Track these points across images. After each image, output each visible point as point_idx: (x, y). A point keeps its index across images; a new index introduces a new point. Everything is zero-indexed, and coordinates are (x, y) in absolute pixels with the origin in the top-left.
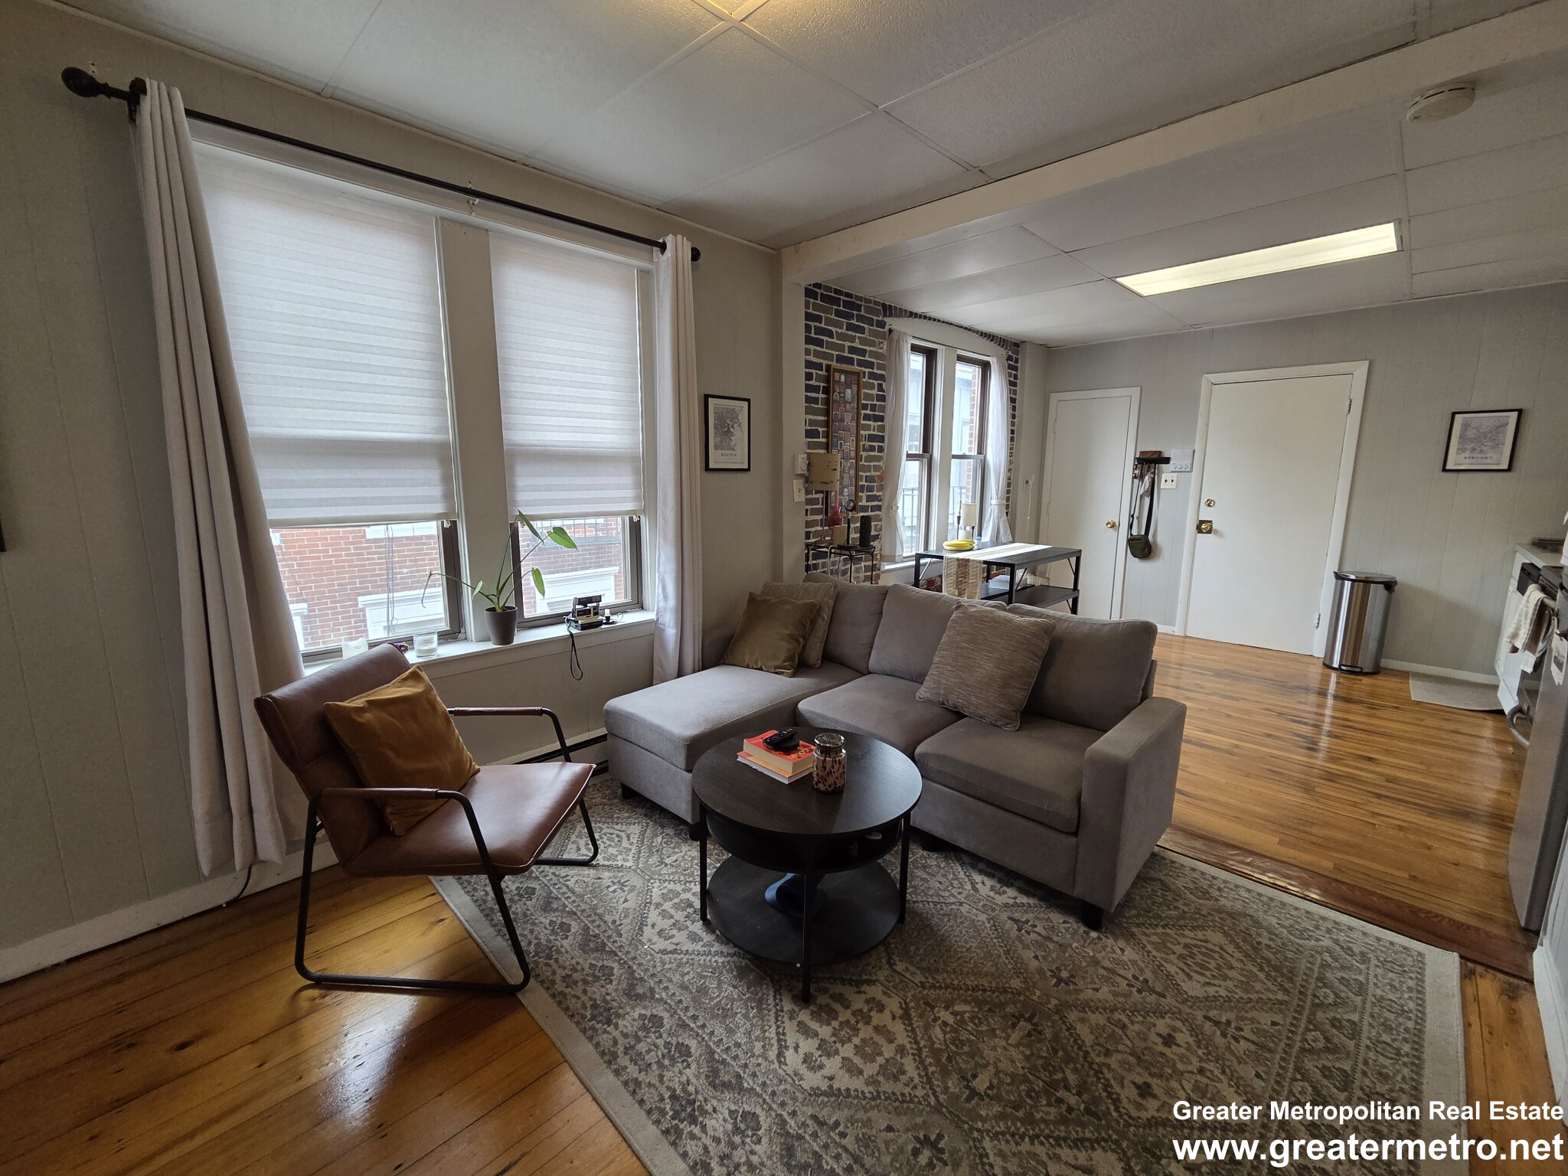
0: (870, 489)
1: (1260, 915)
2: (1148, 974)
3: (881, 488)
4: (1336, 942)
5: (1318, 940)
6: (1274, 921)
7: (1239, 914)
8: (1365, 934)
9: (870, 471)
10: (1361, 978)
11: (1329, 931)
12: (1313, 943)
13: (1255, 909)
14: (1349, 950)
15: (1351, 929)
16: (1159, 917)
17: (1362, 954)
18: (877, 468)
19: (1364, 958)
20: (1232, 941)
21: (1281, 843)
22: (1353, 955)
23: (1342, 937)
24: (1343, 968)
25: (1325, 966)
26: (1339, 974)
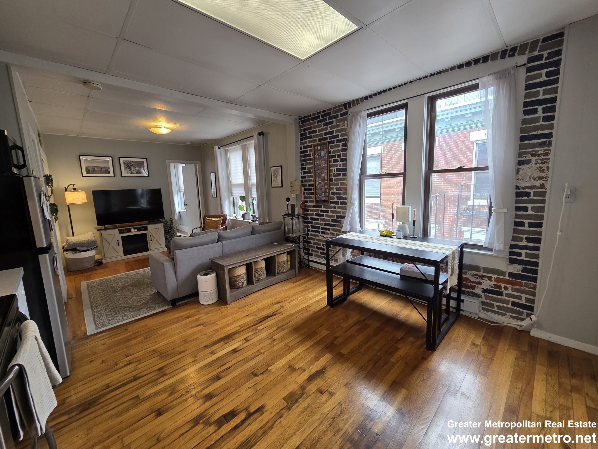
0: (338, 194)
1: (135, 313)
2: (143, 294)
3: (346, 193)
4: (117, 319)
5: (121, 317)
6: (132, 314)
7: (139, 310)
8: (112, 325)
9: (338, 186)
10: (108, 317)
11: (120, 320)
12: (121, 316)
13: (138, 313)
14: (113, 319)
15: (115, 323)
16: (152, 300)
17: (110, 321)
18: (341, 184)
19: (109, 320)
20: (136, 306)
21: (146, 325)
22: (112, 319)
23: (116, 321)
24: (113, 316)
25: (116, 314)
26: (112, 315)
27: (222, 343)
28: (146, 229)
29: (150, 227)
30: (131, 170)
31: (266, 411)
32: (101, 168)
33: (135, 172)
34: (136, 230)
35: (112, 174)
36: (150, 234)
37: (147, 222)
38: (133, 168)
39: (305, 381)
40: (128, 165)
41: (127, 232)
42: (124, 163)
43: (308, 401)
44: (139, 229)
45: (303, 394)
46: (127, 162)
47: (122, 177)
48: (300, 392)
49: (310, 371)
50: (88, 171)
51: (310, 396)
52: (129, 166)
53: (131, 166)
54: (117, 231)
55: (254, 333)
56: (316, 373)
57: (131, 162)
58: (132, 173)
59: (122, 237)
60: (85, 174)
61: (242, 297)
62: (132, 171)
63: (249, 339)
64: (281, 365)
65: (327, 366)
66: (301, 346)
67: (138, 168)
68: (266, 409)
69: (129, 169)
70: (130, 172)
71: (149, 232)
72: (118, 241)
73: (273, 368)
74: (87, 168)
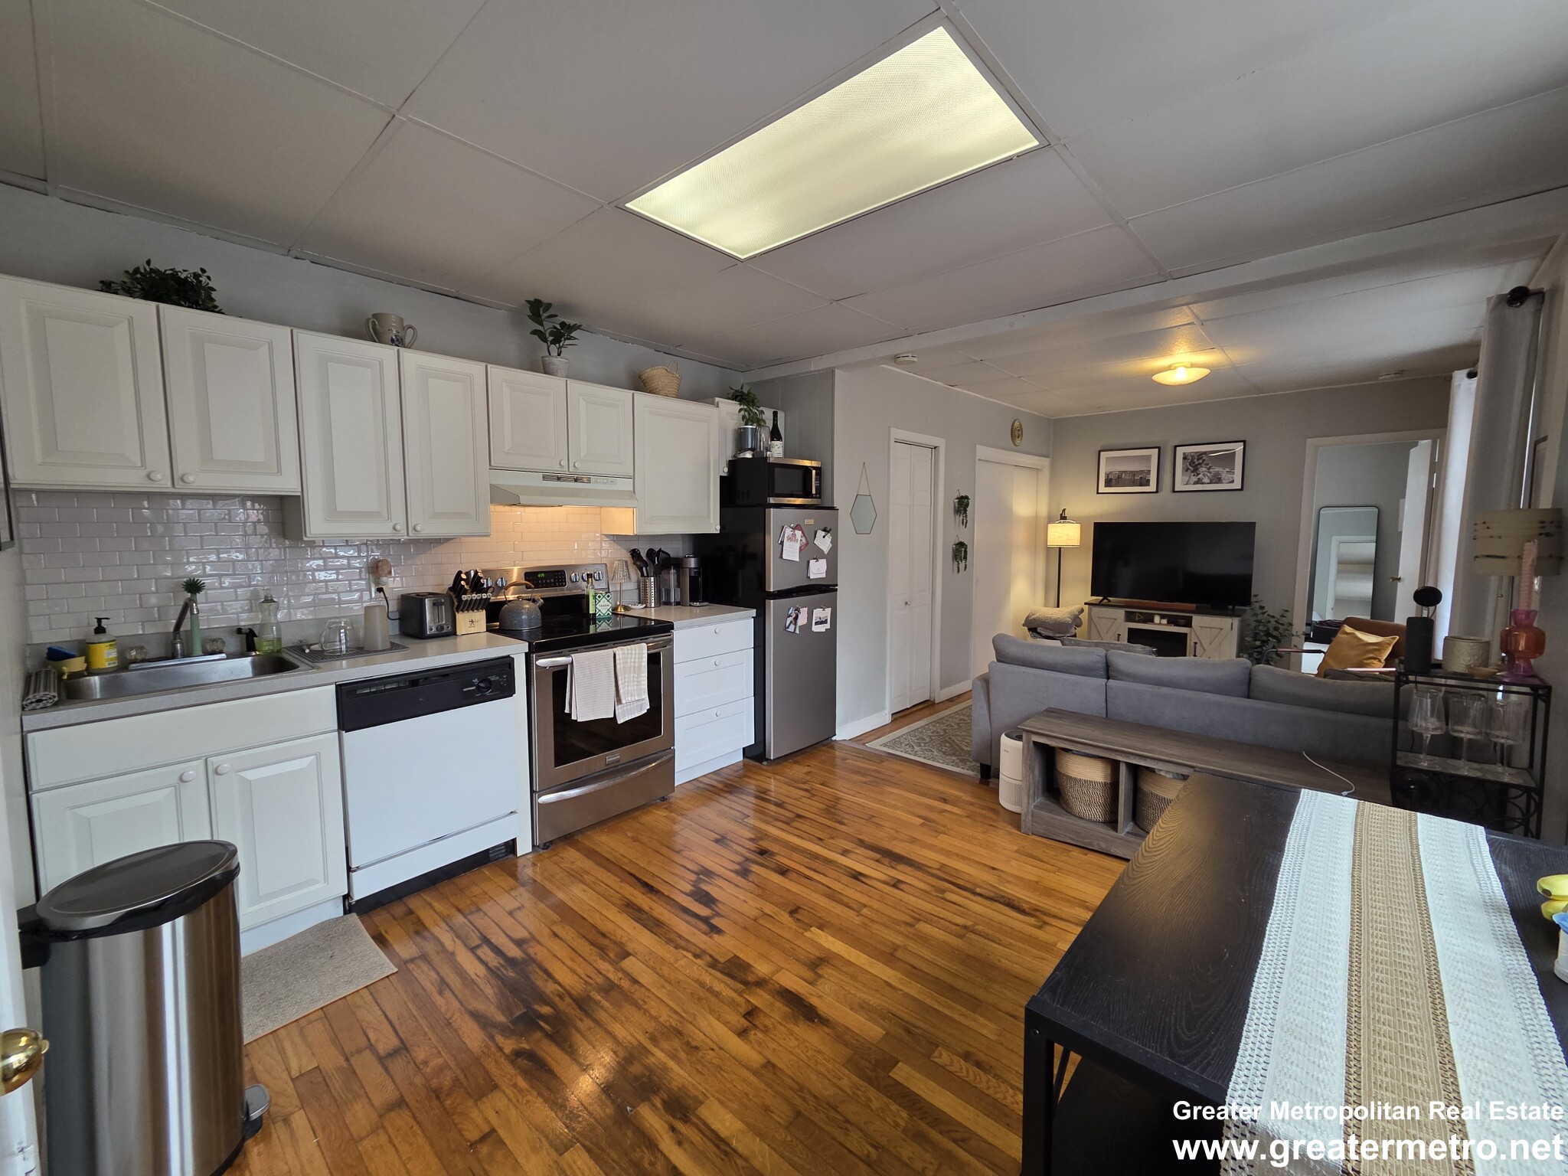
27: (877, 856)
28: (1188, 623)
29: (1197, 620)
30: (1198, 474)
31: (710, 937)
32: (1133, 473)
33: (1206, 480)
34: (1165, 621)
35: (1152, 487)
36: (1194, 639)
37: (1193, 606)
38: (1204, 469)
39: (781, 986)
40: (1192, 463)
41: (1145, 622)
42: (1185, 458)
43: (728, 993)
44: (1172, 621)
45: (746, 983)
46: (1192, 456)
47: (1174, 491)
48: (751, 978)
49: (811, 994)
50: (1109, 483)
51: (742, 996)
52: (1194, 464)
53: (1200, 464)
54: (1121, 613)
55: (926, 891)
56: (806, 1006)
57: (1200, 455)
58: (1199, 482)
59: (1130, 630)
60: (1102, 489)
61: (1069, 841)
62: (1200, 476)
63: (902, 886)
64: (827, 945)
65: (833, 1028)
66: (900, 975)
67: (1217, 469)
68: (715, 936)
69: (1193, 472)
70: (1195, 479)
71: (1193, 634)
72: (1119, 635)
73: (815, 934)
74: (1107, 475)
